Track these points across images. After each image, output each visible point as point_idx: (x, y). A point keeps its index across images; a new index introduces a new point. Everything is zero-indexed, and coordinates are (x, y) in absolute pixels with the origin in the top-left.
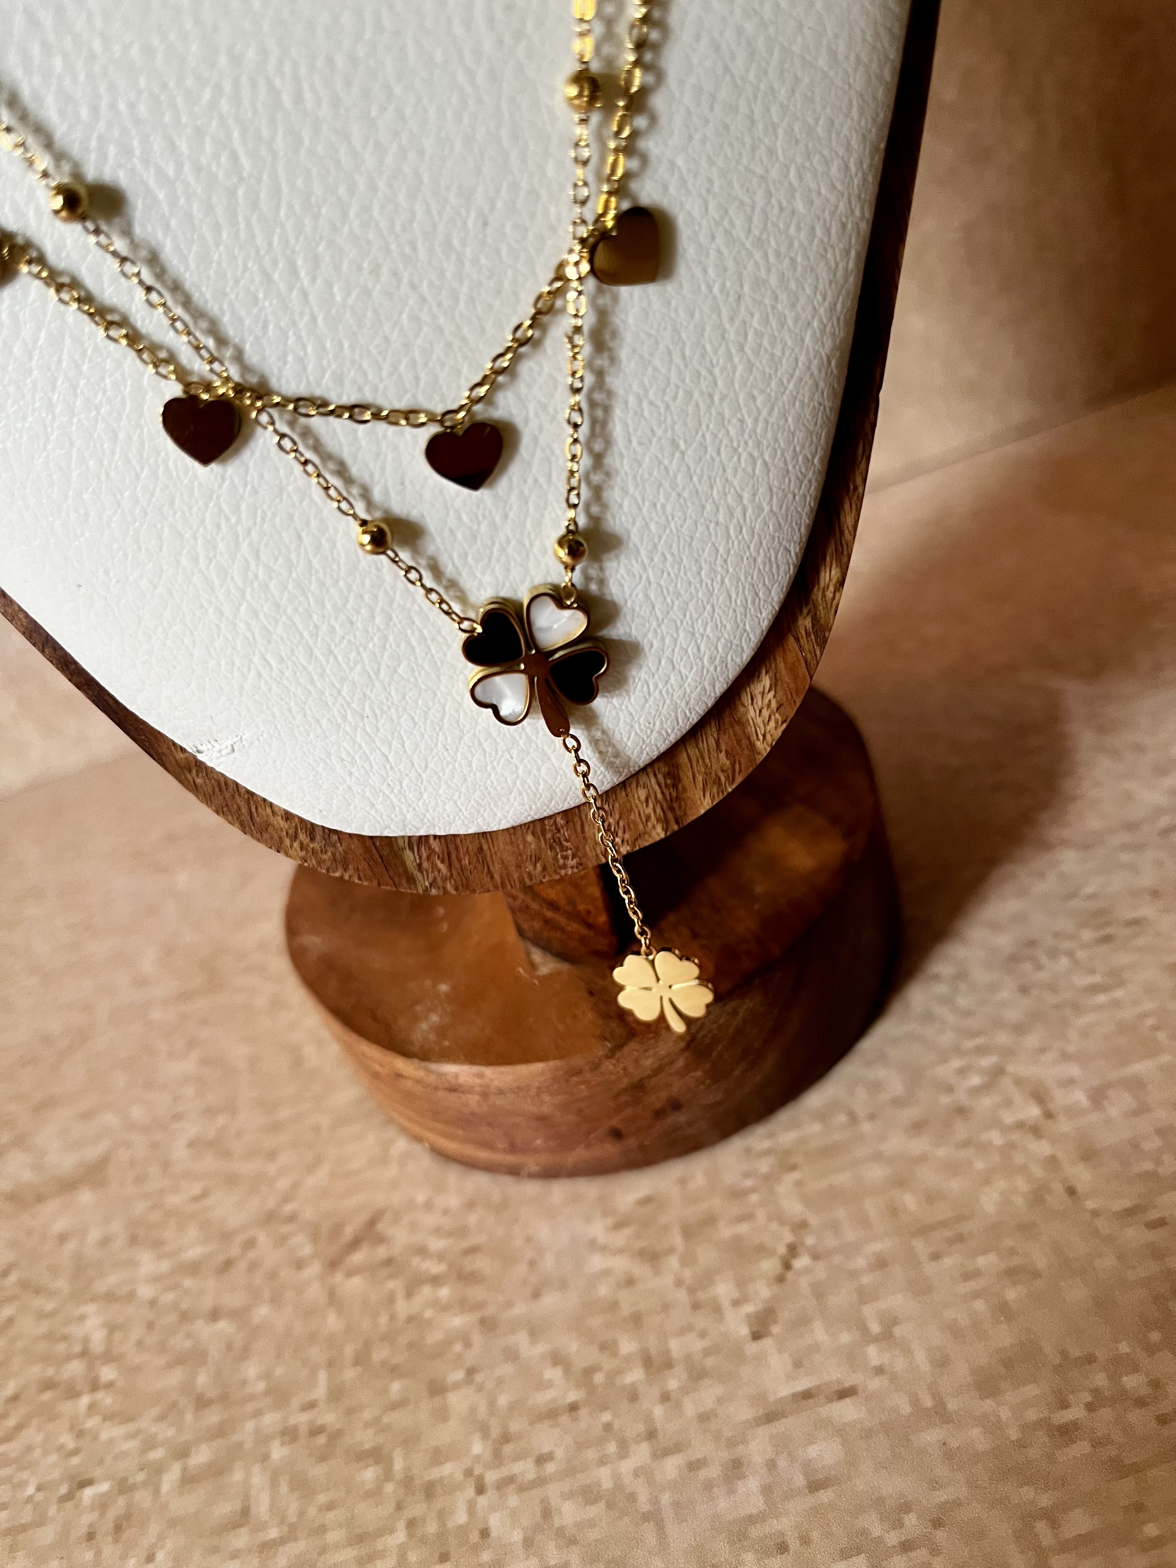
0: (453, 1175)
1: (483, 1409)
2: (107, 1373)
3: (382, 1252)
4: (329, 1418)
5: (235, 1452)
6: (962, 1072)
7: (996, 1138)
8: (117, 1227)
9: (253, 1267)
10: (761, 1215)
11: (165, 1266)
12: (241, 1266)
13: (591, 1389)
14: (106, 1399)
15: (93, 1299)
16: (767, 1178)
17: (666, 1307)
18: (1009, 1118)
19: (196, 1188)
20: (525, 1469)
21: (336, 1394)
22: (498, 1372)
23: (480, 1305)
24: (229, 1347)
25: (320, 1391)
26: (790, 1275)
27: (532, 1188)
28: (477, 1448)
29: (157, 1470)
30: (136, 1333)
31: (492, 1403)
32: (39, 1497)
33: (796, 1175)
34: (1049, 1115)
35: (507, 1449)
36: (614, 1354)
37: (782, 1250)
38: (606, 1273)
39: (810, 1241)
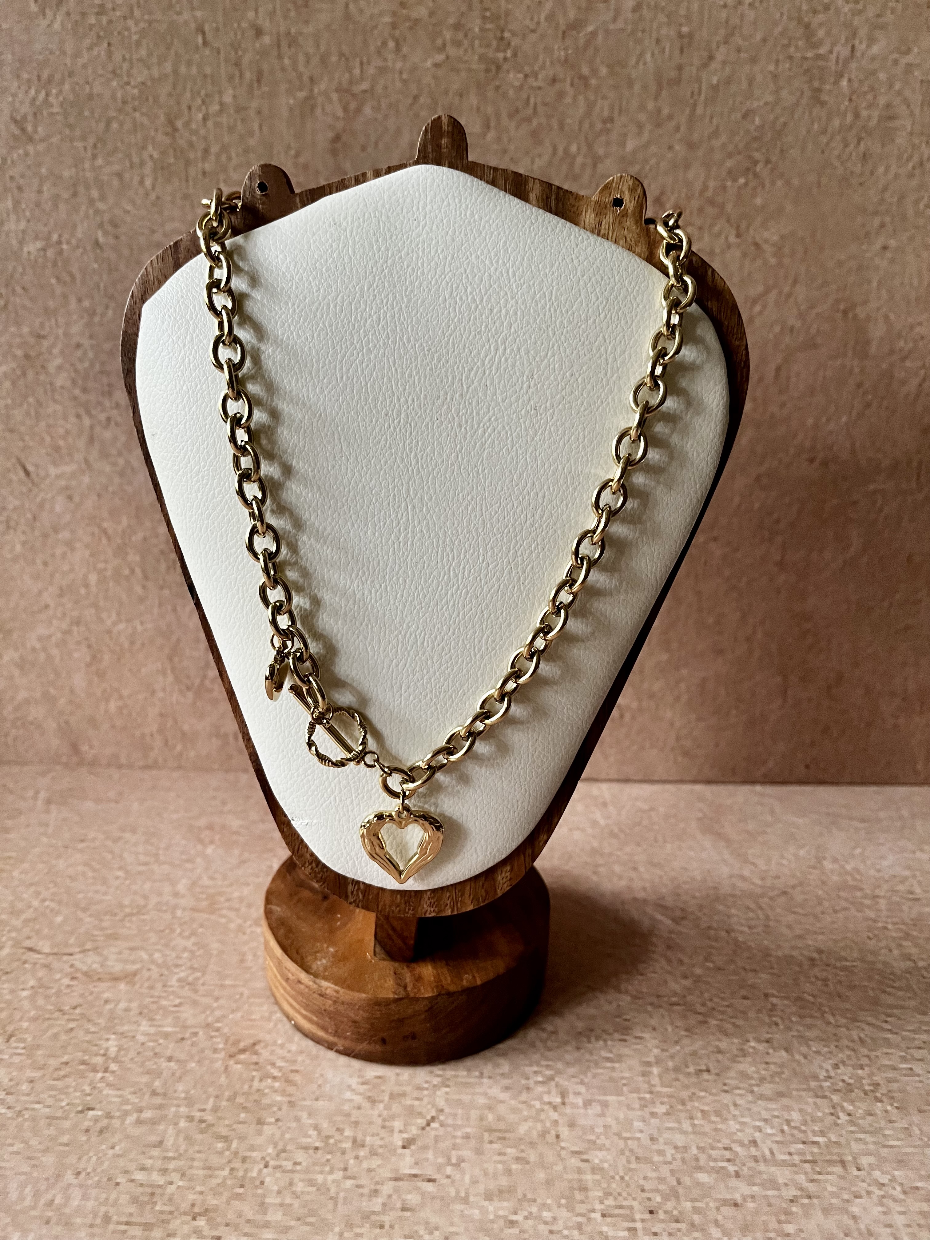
0: (298, 1036)
1: (278, 1136)
2: (113, 1067)
3: (255, 1058)
4: (209, 1118)
5: (163, 1118)
6: (536, 1072)
7: (537, 1104)
8: (134, 1005)
9: (193, 1045)
10: (426, 1100)
11: (152, 1030)
12: (189, 1042)
13: (327, 1144)
14: (110, 1078)
15: (114, 1033)
16: (435, 1086)
17: (371, 1123)
18: (546, 1098)
19: (177, 1001)
20: (288, 1165)
21: (215, 1110)
22: (289, 1125)
23: (290, 1095)
24: (173, 1074)
25: (209, 1106)
26: (428, 1128)
27: (331, 1054)
28: (270, 1150)
29: (126, 1114)
30: (132, 1054)
31: (283, 1135)
32: (67, 1108)
33: (447, 1090)
34: (563, 1103)
35: (283, 1155)
36: (342, 1134)
37: (429, 1118)
38: (351, 1101)
39: (442, 1118)
